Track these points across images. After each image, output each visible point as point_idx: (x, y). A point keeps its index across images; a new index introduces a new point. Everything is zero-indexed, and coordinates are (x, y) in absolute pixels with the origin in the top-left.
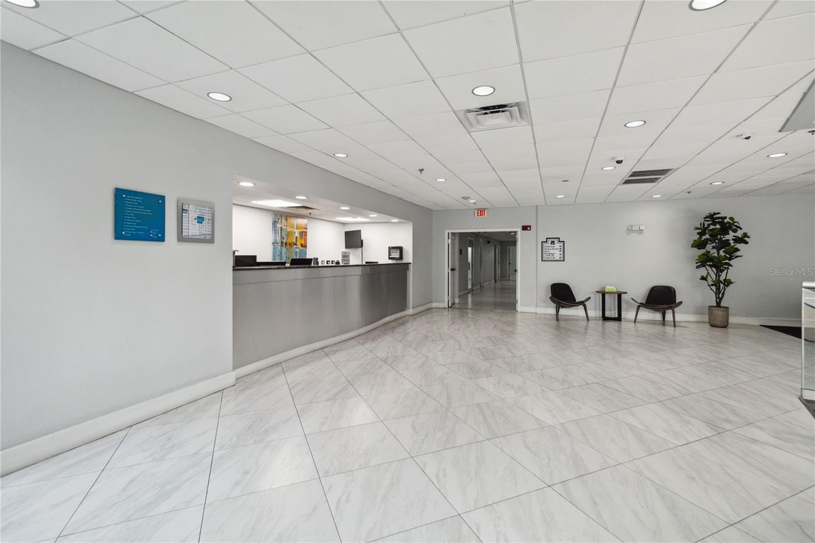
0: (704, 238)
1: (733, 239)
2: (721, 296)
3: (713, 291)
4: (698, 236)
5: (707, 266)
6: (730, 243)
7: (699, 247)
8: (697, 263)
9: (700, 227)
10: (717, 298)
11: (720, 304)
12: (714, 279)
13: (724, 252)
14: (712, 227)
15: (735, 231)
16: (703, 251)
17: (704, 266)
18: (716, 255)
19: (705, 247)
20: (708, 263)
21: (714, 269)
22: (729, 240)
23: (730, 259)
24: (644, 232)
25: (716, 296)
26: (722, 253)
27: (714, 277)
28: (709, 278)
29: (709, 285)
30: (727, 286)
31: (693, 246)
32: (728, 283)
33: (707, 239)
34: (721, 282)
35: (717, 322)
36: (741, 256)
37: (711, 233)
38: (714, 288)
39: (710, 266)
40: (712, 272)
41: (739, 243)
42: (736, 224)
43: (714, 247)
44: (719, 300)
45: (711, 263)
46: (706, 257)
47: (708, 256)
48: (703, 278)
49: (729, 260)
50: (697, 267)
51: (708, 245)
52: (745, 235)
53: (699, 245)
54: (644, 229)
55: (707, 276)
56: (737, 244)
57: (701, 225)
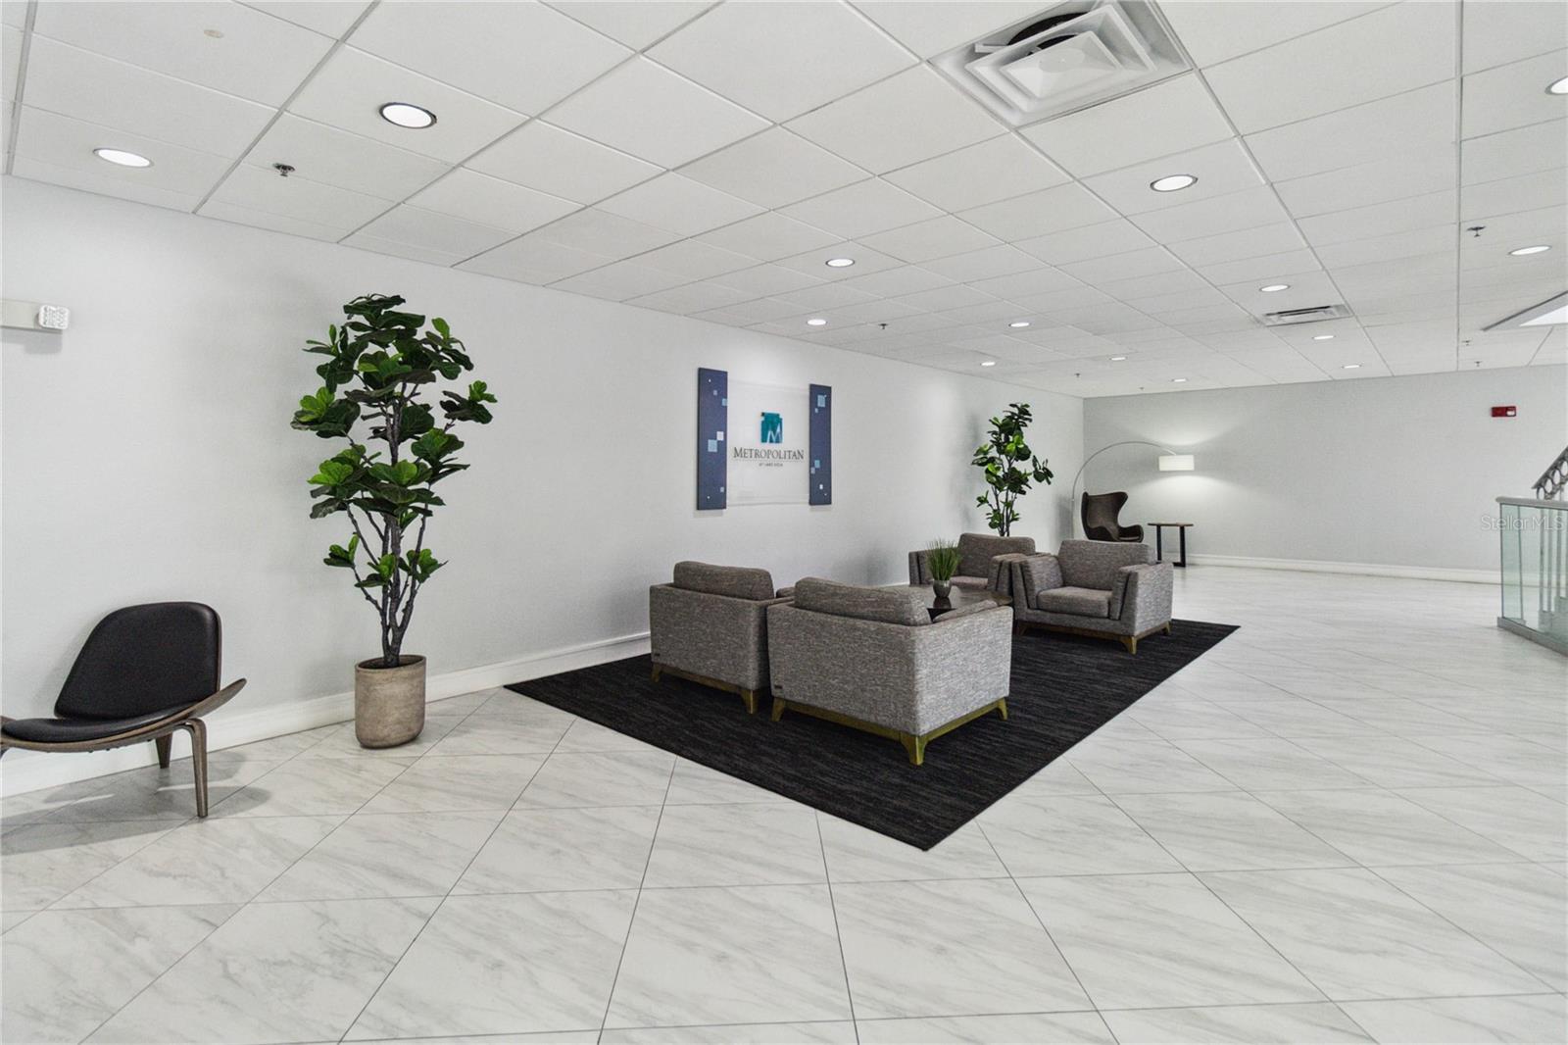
0: (341, 392)
1: (444, 405)
2: (399, 616)
3: (375, 603)
4: (322, 382)
5: (351, 505)
6: (432, 419)
7: (324, 427)
8: (314, 494)
9: (328, 342)
10: (386, 629)
11: (398, 650)
12: (377, 552)
13: (415, 449)
14: (372, 349)
15: (451, 375)
16: (338, 445)
17: (343, 507)
18: (386, 459)
19: (347, 429)
20: (358, 495)
21: (378, 517)
22: (427, 407)
23: (434, 476)
24: (65, 338)
25: (383, 622)
26: (406, 452)
27: (376, 545)
28: (360, 557)
29: (360, 585)
30: (422, 579)
31: (299, 422)
32: (423, 565)
33: (356, 392)
34: (402, 565)
35: (389, 730)
36: (465, 467)
37: (372, 369)
38: (376, 592)
39: (365, 504)
40: (371, 526)
41: (463, 419)
42: (455, 346)
43: (377, 432)
44: (394, 632)
45: (368, 494)
46: (348, 468)
47: (357, 467)
48: (339, 558)
49: (431, 482)
50: (317, 512)
51: (358, 423)
52: (479, 389)
53: (328, 419)
54: (64, 326)
55: (353, 547)
56: (457, 422)
57: (333, 337)
